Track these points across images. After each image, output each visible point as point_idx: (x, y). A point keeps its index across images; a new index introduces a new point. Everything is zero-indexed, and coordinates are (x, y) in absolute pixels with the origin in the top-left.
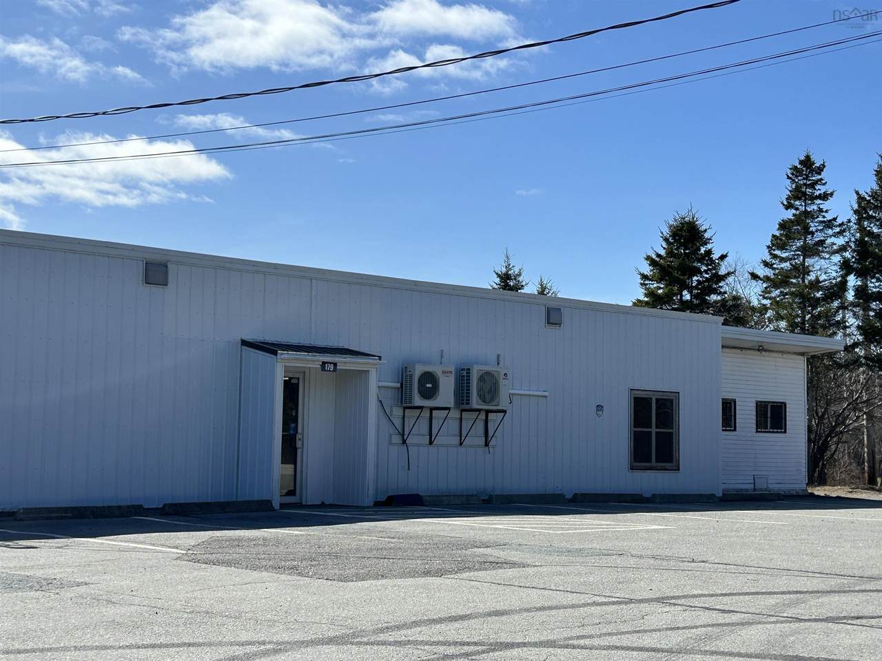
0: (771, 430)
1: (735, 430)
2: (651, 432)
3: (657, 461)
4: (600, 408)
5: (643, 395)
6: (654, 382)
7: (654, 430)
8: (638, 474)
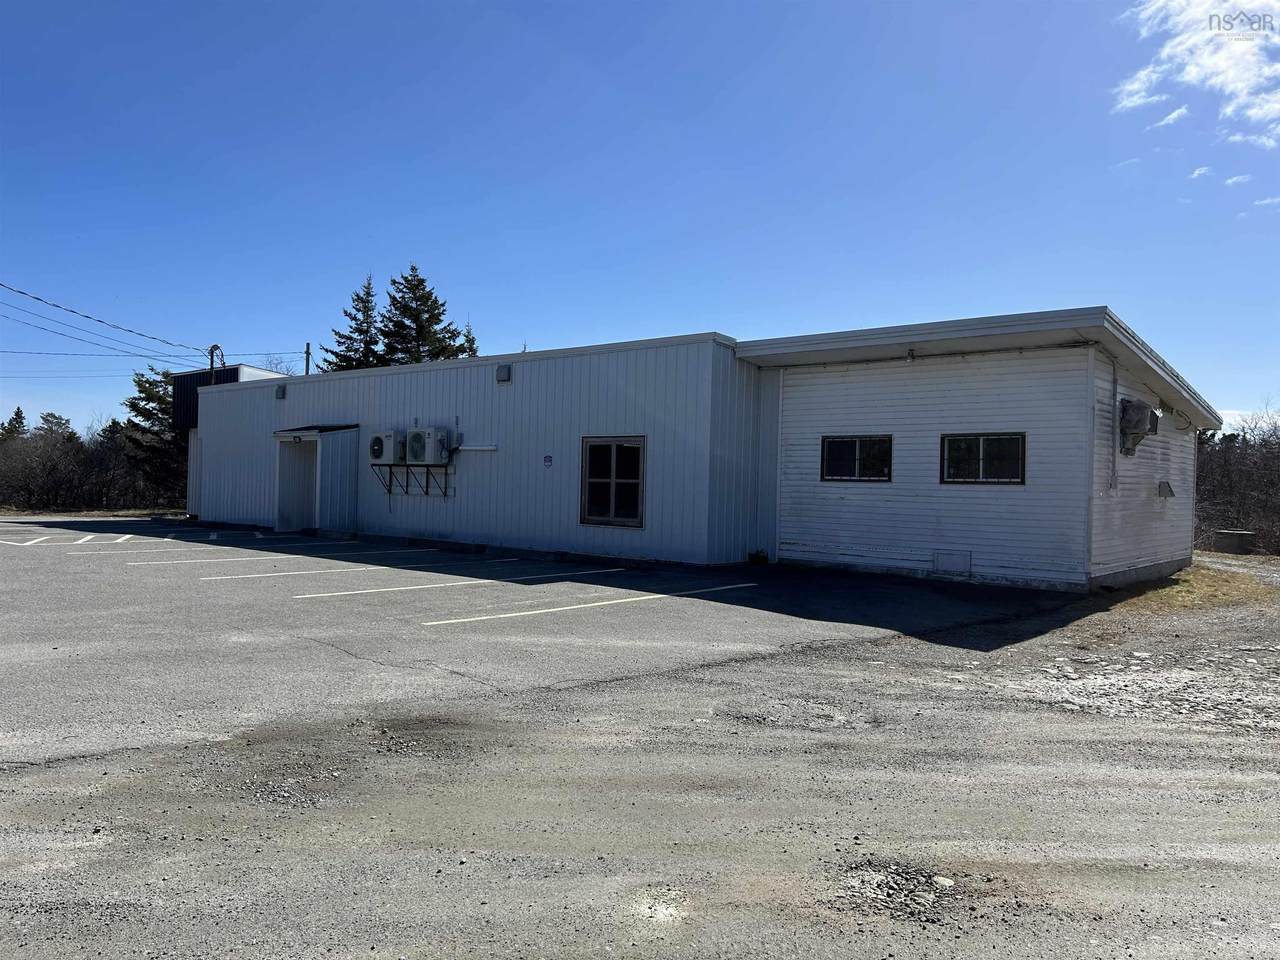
0: (984, 480)
1: (890, 480)
2: (609, 484)
3: (617, 515)
4: (548, 459)
5: (598, 442)
6: (610, 427)
7: (613, 480)
8: (592, 530)
